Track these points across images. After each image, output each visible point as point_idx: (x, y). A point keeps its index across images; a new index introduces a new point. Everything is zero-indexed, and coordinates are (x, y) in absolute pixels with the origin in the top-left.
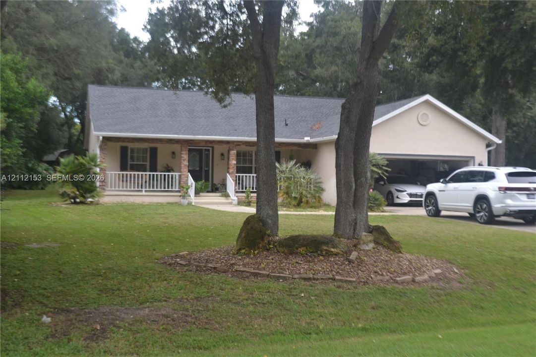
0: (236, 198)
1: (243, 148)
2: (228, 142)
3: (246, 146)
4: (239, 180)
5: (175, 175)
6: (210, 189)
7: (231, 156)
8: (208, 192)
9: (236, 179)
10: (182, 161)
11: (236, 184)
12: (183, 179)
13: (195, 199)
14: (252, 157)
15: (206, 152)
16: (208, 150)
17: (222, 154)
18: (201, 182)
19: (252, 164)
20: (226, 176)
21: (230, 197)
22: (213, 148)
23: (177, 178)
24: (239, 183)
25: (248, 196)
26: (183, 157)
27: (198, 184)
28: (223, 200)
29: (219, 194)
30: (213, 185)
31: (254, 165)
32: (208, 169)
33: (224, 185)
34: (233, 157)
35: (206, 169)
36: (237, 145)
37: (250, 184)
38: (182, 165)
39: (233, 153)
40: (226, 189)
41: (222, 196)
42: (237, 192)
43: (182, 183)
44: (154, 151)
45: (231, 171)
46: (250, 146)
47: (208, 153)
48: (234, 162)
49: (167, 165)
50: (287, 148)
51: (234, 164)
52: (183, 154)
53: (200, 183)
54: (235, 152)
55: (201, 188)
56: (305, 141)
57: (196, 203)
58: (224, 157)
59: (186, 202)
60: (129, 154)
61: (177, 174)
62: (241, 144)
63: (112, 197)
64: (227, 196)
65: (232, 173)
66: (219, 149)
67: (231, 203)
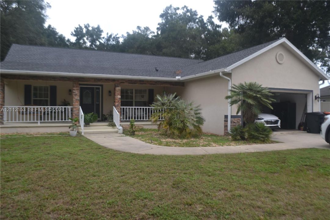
0: (121, 128)
1: (127, 86)
2: (114, 80)
3: (129, 83)
4: (123, 111)
5: (68, 108)
6: (100, 119)
7: (116, 91)
8: (99, 121)
9: (121, 111)
10: (74, 96)
11: (121, 114)
12: (75, 112)
13: (84, 129)
14: (133, 94)
15: (97, 90)
16: (99, 88)
17: (110, 92)
18: (90, 114)
19: (133, 99)
20: (113, 108)
21: (116, 126)
22: (102, 86)
23: (70, 110)
24: (123, 114)
25: (132, 126)
26: (75, 93)
27: (88, 116)
28: (110, 129)
29: (107, 124)
30: (103, 115)
31: (134, 100)
32: (98, 103)
33: (111, 116)
34: (118, 93)
35: (97, 103)
36: (121, 82)
37: (132, 115)
38: (74, 100)
39: (118, 89)
40: (112, 119)
41: (109, 126)
42: (121, 121)
43: (74, 115)
44: (53, 89)
45: (116, 104)
46: (132, 83)
47: (98, 90)
48: (119, 97)
49: (65, 100)
50: (162, 86)
51: (119, 98)
52: (74, 90)
53: (90, 115)
54: (120, 88)
55: (90, 119)
56: (177, 80)
57: (85, 133)
58: (111, 93)
59: (74, 133)
60: (32, 92)
61: (69, 107)
62: (124, 81)
63: (8, 129)
64: (113, 125)
65: (118, 106)
66: (107, 87)
67: (117, 132)
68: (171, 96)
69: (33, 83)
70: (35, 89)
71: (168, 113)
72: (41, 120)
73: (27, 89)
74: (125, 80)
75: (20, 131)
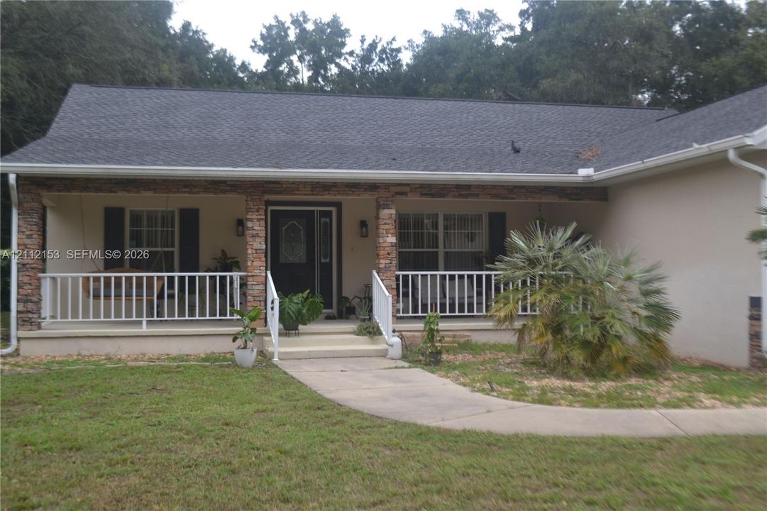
0: (396, 340)
1: (416, 204)
2: (372, 186)
3: (423, 195)
4: (406, 285)
5: (231, 278)
6: (334, 311)
7: (381, 222)
8: (329, 318)
9: (398, 285)
10: (249, 239)
11: (398, 295)
12: (254, 289)
13: (281, 345)
14: (437, 229)
15: (323, 220)
16: (329, 214)
17: (363, 224)
18: (300, 295)
19: (437, 247)
20: (371, 276)
21: (381, 334)
22: (338, 205)
23: (237, 284)
24: (406, 295)
25: (431, 334)
26: (252, 229)
27: (291, 301)
28: (363, 344)
29: (352, 326)
30: (342, 299)
31: (441, 251)
32: (328, 260)
33: (367, 299)
34: (387, 227)
35: (323, 261)
36: (397, 193)
37: (434, 298)
38: (250, 251)
39: (388, 214)
40: (371, 310)
41: (359, 333)
42: (398, 319)
43: (249, 298)
44: (190, 219)
45: (383, 263)
46: (433, 196)
47: (328, 220)
48: (392, 239)
49: (223, 252)
50: (530, 200)
51: (392, 245)
52: (251, 220)
53: (298, 298)
54: (393, 211)
55: (299, 312)
56: (580, 179)
57: (284, 357)
58: (366, 228)
59: (249, 357)
60: (127, 229)
61: (236, 275)
62: (407, 189)
63: (55, 343)
64: (372, 331)
65: (387, 268)
66: (354, 207)
67: (383, 355)
68: (559, 234)
69: (131, 202)
70: (136, 219)
71: (550, 291)
72: (150, 314)
73: (113, 219)
74: (408, 185)
75: (87, 347)
